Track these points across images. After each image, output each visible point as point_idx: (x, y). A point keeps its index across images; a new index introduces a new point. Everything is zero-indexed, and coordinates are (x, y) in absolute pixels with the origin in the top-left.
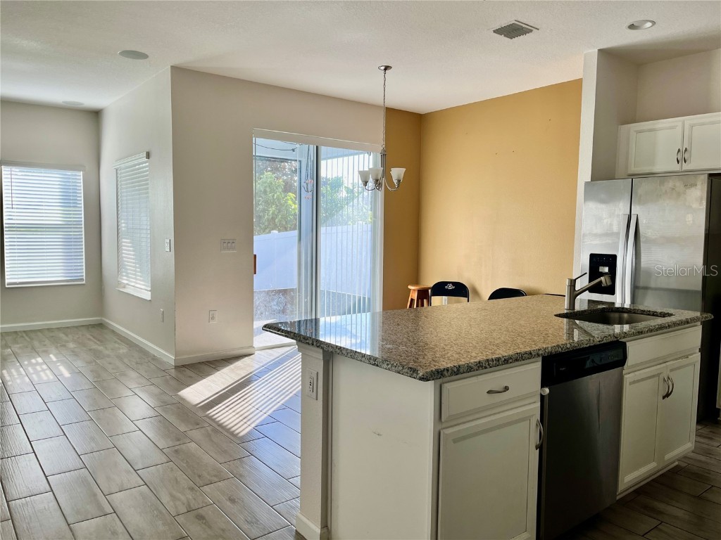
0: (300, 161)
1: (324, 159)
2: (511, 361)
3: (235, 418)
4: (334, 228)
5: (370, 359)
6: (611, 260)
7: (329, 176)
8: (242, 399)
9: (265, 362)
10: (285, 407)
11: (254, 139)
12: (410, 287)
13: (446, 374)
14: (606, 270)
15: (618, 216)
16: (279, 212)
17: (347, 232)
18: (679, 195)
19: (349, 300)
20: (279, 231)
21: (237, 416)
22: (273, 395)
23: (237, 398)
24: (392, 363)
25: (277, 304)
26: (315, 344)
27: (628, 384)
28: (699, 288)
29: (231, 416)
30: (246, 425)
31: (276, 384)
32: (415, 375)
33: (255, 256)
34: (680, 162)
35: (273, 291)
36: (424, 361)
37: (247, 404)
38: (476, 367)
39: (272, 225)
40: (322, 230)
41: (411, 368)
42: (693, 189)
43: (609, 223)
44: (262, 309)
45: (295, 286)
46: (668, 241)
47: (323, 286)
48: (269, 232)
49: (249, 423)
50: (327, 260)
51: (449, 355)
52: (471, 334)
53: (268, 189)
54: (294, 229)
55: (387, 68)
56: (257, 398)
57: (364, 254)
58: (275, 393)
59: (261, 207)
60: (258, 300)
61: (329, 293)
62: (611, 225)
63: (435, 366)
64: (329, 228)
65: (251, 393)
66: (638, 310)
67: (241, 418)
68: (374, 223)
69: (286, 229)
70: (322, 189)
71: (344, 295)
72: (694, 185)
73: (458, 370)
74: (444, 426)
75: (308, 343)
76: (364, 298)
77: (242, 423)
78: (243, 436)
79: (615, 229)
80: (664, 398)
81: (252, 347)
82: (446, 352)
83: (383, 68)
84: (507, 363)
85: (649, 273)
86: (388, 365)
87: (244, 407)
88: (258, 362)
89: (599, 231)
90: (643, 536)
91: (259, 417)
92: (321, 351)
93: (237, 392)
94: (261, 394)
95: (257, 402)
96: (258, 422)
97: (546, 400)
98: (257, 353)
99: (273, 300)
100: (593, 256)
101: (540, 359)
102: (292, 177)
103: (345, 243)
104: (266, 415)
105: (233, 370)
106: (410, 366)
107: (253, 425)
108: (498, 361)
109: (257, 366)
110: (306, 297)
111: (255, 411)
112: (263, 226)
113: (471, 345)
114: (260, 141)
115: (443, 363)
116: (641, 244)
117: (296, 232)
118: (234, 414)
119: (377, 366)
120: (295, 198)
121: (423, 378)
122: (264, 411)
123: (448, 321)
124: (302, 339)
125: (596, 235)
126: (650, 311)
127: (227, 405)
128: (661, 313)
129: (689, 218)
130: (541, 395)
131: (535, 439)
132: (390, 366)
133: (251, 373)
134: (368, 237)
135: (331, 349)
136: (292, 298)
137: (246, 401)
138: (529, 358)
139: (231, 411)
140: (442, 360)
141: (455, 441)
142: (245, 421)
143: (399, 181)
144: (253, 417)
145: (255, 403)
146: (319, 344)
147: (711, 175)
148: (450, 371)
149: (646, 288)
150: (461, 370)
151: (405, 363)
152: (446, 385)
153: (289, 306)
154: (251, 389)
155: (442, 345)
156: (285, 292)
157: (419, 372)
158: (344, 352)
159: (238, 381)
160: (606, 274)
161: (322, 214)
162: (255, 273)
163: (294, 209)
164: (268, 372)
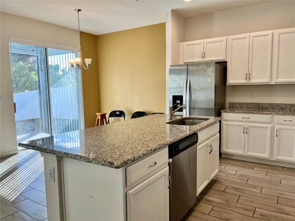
0: (37, 56)
1: (50, 55)
2: (157, 149)
3: (8, 190)
4: (58, 88)
5: (85, 159)
6: (180, 98)
7: (53, 64)
8: (12, 179)
9: (25, 157)
10: (37, 180)
11: (9, 43)
12: (97, 114)
13: (129, 163)
14: (179, 102)
15: (183, 79)
16: (28, 80)
17: (65, 90)
18: (205, 70)
19: (68, 122)
20: (29, 90)
21: (10, 189)
22: (30, 174)
23: (9, 179)
24: (98, 160)
25: (30, 127)
26: (51, 152)
27: (198, 150)
28: (214, 107)
29: (6, 189)
30: (15, 194)
31: (31, 168)
32: (112, 166)
33: (15, 104)
34: (203, 58)
35: (27, 120)
36: (115, 156)
37: (15, 182)
38: (142, 156)
39: (24, 87)
40: (51, 89)
41: (110, 162)
42: (210, 68)
43: (179, 82)
44: (21, 130)
45: (39, 117)
46: (202, 89)
47: (53, 116)
48: (23, 91)
49: (16, 192)
50: (55, 104)
51: (127, 150)
52: (134, 137)
53: (20, 70)
54: (36, 89)
55: (79, 10)
56: (20, 177)
57: (74, 99)
58: (31, 173)
59: (17, 79)
60: (18, 126)
61: (57, 119)
62: (180, 83)
63: (122, 158)
64: (55, 89)
65: (17, 175)
66: (195, 118)
67: (12, 190)
68: (78, 85)
69: (32, 90)
70: (50, 71)
71: (65, 119)
72: (210, 67)
73: (134, 159)
74: (128, 189)
75: (47, 152)
76: (75, 120)
77: (13, 192)
78: (14, 200)
79: (182, 85)
80: (209, 153)
81: (17, 150)
82: (125, 149)
83: (77, 10)
84: (155, 151)
85: (195, 102)
86: (96, 161)
87: (13, 183)
88: (21, 157)
89: (175, 86)
90: (208, 214)
91: (23, 188)
92: (56, 156)
93: (9, 175)
94: (23, 175)
95: (21, 179)
96: (22, 190)
97: (171, 165)
98: (20, 152)
99: (27, 125)
100: (174, 97)
101: (168, 146)
102: (34, 64)
103: (64, 95)
104: (26, 186)
105: (6, 163)
106: (109, 161)
107: (19, 193)
108: (152, 150)
109: (20, 160)
110: (45, 122)
111: (20, 184)
112: (19, 88)
113: (136, 143)
114: (13, 44)
115: (126, 156)
116: (192, 91)
117: (38, 91)
118: (7, 188)
119: (90, 162)
120: (36, 74)
121: (117, 167)
122: (25, 184)
123: (121, 130)
124: (43, 150)
125: (174, 88)
126: (200, 118)
127: (3, 183)
128: (204, 119)
129: (209, 80)
130: (169, 162)
131: (167, 184)
132: (97, 162)
133: (17, 164)
134: (75, 92)
135: (61, 155)
136: (38, 123)
137: (14, 180)
138: (164, 147)
139: (5, 187)
140: (124, 154)
141: (134, 196)
142: (14, 191)
143: (89, 65)
144: (19, 188)
145: (20, 180)
146: (53, 152)
147: (216, 63)
148: (130, 160)
149: (194, 108)
150: (136, 159)
151: (106, 159)
152: (128, 168)
153: (36, 127)
154: (17, 173)
155: (122, 145)
156: (33, 120)
157: (114, 164)
158: (69, 156)
159: (9, 169)
160: (179, 103)
161: (51, 82)
162: (15, 112)
163: (35, 79)
164: (26, 162)
